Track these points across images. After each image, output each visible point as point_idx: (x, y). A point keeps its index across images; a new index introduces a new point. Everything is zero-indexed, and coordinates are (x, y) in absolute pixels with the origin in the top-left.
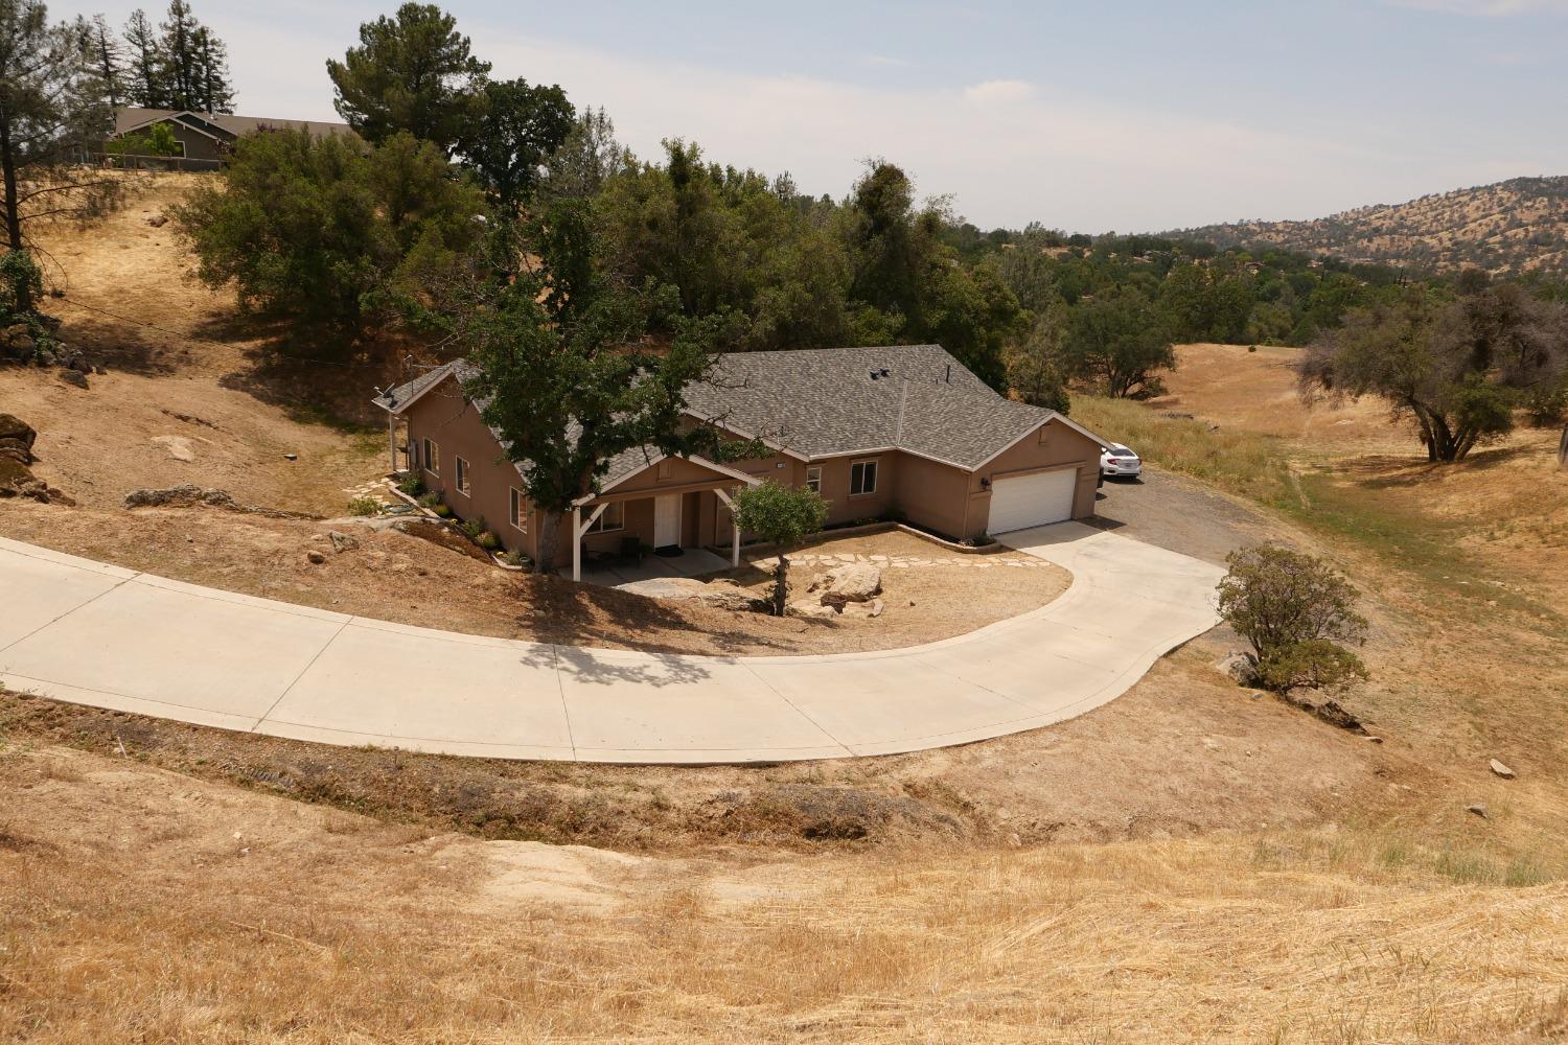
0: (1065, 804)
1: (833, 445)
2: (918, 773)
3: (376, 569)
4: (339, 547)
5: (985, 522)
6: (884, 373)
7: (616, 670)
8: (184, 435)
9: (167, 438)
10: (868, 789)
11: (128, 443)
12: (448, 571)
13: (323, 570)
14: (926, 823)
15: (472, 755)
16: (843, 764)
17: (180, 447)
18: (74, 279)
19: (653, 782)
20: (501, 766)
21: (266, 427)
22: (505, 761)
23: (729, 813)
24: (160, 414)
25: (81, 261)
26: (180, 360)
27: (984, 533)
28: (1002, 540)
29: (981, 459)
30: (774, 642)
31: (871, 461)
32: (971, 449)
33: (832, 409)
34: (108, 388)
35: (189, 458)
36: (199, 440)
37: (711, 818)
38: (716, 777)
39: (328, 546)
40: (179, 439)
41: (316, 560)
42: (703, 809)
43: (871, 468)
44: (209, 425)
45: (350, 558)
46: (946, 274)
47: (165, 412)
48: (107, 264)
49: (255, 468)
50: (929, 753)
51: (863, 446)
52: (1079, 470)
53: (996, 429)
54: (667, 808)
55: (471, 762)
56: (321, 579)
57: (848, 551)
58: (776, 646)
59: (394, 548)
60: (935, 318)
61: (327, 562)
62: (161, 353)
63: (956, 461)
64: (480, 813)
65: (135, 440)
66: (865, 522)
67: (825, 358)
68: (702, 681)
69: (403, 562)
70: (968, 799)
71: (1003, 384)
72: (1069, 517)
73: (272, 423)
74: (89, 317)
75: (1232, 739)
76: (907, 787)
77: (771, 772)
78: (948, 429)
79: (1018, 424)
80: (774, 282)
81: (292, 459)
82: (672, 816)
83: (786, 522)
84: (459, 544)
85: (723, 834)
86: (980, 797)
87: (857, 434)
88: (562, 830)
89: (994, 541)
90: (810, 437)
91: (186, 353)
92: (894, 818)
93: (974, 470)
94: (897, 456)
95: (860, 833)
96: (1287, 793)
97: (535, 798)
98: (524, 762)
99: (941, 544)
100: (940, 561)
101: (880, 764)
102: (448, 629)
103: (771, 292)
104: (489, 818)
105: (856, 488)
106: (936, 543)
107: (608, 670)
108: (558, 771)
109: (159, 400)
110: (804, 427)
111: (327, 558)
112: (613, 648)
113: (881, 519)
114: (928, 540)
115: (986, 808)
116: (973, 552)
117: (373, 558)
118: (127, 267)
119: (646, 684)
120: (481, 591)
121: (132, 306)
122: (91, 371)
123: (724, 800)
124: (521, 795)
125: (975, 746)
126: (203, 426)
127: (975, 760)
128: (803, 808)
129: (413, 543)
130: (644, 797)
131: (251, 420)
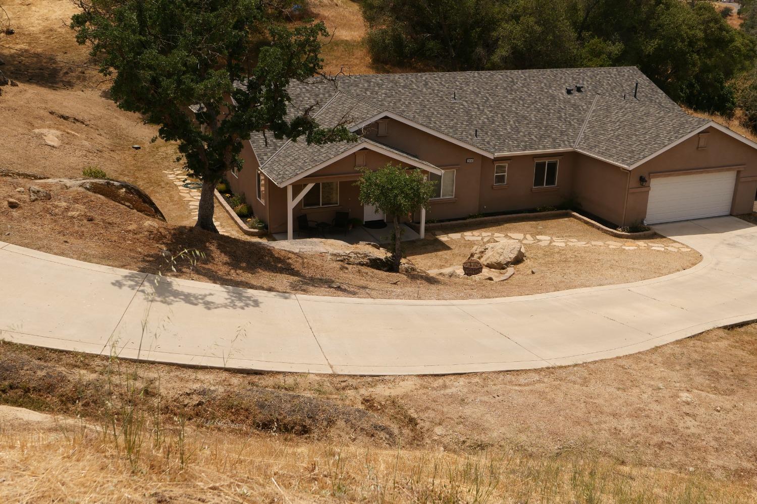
0: (503, 430)
1: (518, 146)
2: (381, 392)
3: (56, 215)
4: (33, 198)
5: (644, 212)
6: (579, 90)
7: (184, 295)
8: (58, 129)
9: (44, 131)
10: (328, 399)
11: (15, 133)
12: (112, 219)
13: (15, 213)
14: (362, 429)
15: (24, 342)
16: (318, 378)
17: (52, 136)
18: (23, 22)
19: (152, 375)
20: (42, 353)
21: (124, 126)
22: (47, 349)
23: (200, 404)
24: (47, 114)
25: (29, 9)
26: (78, 78)
27: (642, 222)
28: (656, 229)
29: (639, 159)
30: (344, 287)
31: (552, 160)
32: (633, 151)
33: (525, 117)
34: (15, 95)
35: (55, 144)
36: (68, 133)
37: (185, 406)
38: (208, 377)
39: (25, 197)
40: (53, 131)
41: (13, 206)
42: (181, 399)
43: (552, 166)
44: (83, 123)
45: (39, 206)
46: (668, 8)
47: (52, 113)
48: (46, 11)
49: (106, 154)
50: (403, 378)
51: (544, 147)
52: (738, 172)
53: (658, 136)
54: (154, 395)
55: (22, 348)
56: (12, 219)
57: (520, 231)
58: (345, 290)
59: (76, 200)
60: (651, 46)
61: (21, 207)
62: (67, 73)
63: (617, 161)
64: (7, 383)
65: (20, 130)
66: (544, 209)
67: (529, 77)
68: (250, 310)
69: (79, 210)
70: (415, 415)
71: (728, 105)
72: (728, 213)
73: (129, 122)
74: (27, 48)
75: (712, 396)
76: (365, 401)
77: (255, 379)
78: (619, 135)
79: (678, 132)
80: (516, 18)
81: (137, 148)
82: (155, 402)
83: (396, 196)
84: (128, 201)
85: (190, 419)
86: (424, 415)
87: (541, 138)
88: (62, 401)
89: (649, 229)
90: (499, 139)
91: (84, 73)
92: (338, 423)
93: (631, 168)
94: (575, 157)
95: (305, 431)
96: (737, 446)
97: (51, 377)
98: (61, 351)
99: (602, 229)
100: (593, 243)
101: (351, 381)
102: (78, 259)
103: (508, 26)
104: (11, 387)
105: (538, 181)
106: (599, 228)
107: (176, 294)
108: (84, 360)
109: (50, 104)
110: (496, 131)
111: (22, 204)
112: (198, 280)
113: (559, 208)
114: (593, 226)
115: (427, 425)
116: (627, 237)
117: (57, 207)
118: (59, 13)
119: (201, 307)
120: (131, 235)
121: (56, 40)
122: (7, 84)
123: (199, 394)
124: (41, 374)
125: (453, 378)
126: (78, 124)
127: (445, 387)
128: (262, 406)
129: (93, 198)
130: (140, 385)
131: (115, 120)
